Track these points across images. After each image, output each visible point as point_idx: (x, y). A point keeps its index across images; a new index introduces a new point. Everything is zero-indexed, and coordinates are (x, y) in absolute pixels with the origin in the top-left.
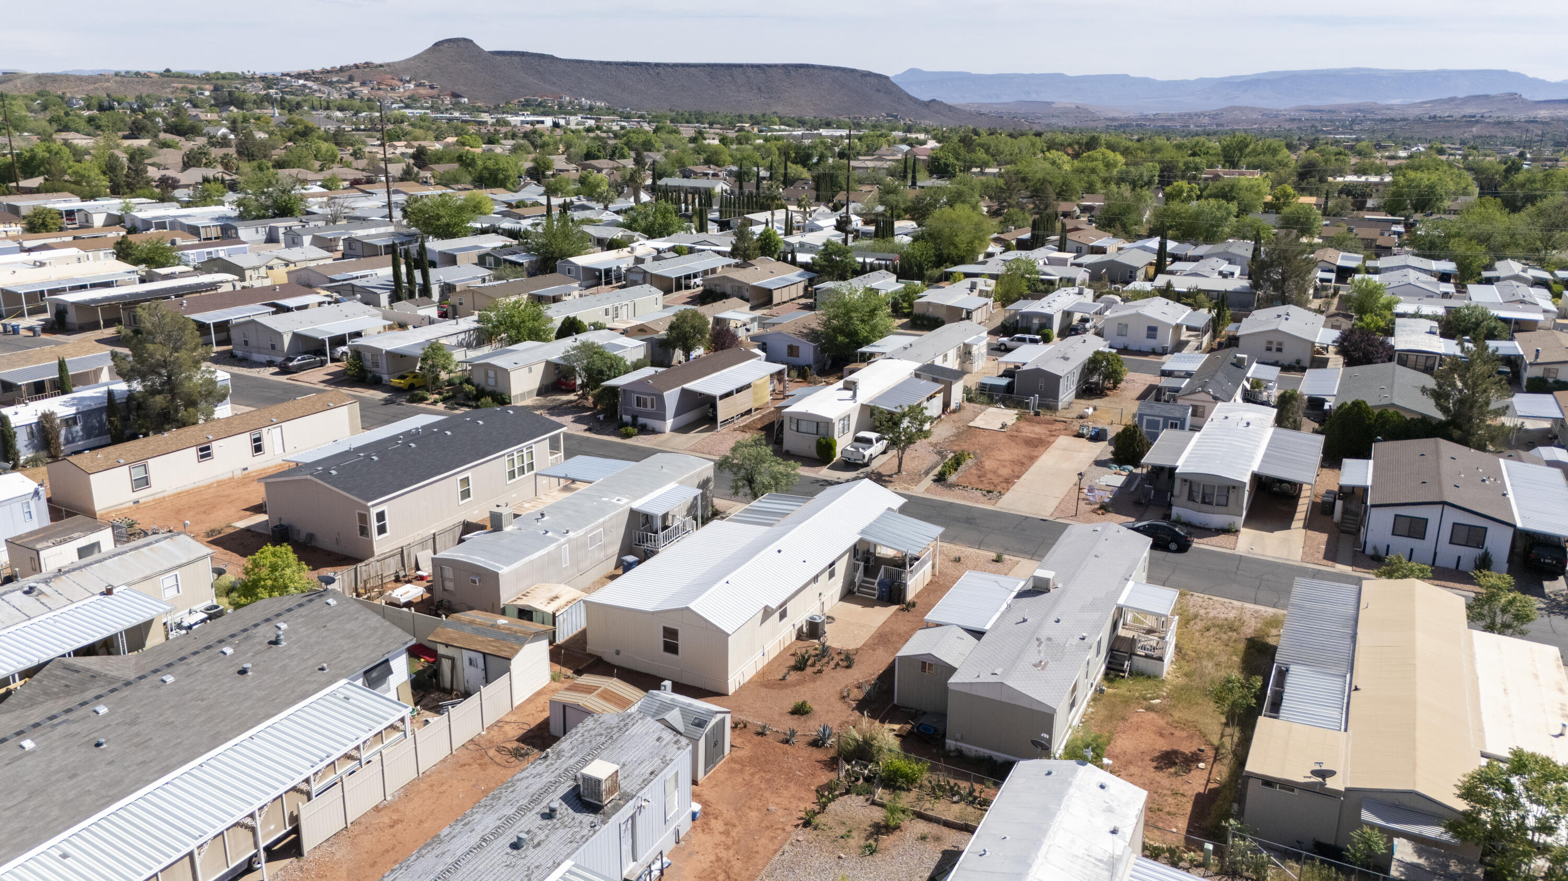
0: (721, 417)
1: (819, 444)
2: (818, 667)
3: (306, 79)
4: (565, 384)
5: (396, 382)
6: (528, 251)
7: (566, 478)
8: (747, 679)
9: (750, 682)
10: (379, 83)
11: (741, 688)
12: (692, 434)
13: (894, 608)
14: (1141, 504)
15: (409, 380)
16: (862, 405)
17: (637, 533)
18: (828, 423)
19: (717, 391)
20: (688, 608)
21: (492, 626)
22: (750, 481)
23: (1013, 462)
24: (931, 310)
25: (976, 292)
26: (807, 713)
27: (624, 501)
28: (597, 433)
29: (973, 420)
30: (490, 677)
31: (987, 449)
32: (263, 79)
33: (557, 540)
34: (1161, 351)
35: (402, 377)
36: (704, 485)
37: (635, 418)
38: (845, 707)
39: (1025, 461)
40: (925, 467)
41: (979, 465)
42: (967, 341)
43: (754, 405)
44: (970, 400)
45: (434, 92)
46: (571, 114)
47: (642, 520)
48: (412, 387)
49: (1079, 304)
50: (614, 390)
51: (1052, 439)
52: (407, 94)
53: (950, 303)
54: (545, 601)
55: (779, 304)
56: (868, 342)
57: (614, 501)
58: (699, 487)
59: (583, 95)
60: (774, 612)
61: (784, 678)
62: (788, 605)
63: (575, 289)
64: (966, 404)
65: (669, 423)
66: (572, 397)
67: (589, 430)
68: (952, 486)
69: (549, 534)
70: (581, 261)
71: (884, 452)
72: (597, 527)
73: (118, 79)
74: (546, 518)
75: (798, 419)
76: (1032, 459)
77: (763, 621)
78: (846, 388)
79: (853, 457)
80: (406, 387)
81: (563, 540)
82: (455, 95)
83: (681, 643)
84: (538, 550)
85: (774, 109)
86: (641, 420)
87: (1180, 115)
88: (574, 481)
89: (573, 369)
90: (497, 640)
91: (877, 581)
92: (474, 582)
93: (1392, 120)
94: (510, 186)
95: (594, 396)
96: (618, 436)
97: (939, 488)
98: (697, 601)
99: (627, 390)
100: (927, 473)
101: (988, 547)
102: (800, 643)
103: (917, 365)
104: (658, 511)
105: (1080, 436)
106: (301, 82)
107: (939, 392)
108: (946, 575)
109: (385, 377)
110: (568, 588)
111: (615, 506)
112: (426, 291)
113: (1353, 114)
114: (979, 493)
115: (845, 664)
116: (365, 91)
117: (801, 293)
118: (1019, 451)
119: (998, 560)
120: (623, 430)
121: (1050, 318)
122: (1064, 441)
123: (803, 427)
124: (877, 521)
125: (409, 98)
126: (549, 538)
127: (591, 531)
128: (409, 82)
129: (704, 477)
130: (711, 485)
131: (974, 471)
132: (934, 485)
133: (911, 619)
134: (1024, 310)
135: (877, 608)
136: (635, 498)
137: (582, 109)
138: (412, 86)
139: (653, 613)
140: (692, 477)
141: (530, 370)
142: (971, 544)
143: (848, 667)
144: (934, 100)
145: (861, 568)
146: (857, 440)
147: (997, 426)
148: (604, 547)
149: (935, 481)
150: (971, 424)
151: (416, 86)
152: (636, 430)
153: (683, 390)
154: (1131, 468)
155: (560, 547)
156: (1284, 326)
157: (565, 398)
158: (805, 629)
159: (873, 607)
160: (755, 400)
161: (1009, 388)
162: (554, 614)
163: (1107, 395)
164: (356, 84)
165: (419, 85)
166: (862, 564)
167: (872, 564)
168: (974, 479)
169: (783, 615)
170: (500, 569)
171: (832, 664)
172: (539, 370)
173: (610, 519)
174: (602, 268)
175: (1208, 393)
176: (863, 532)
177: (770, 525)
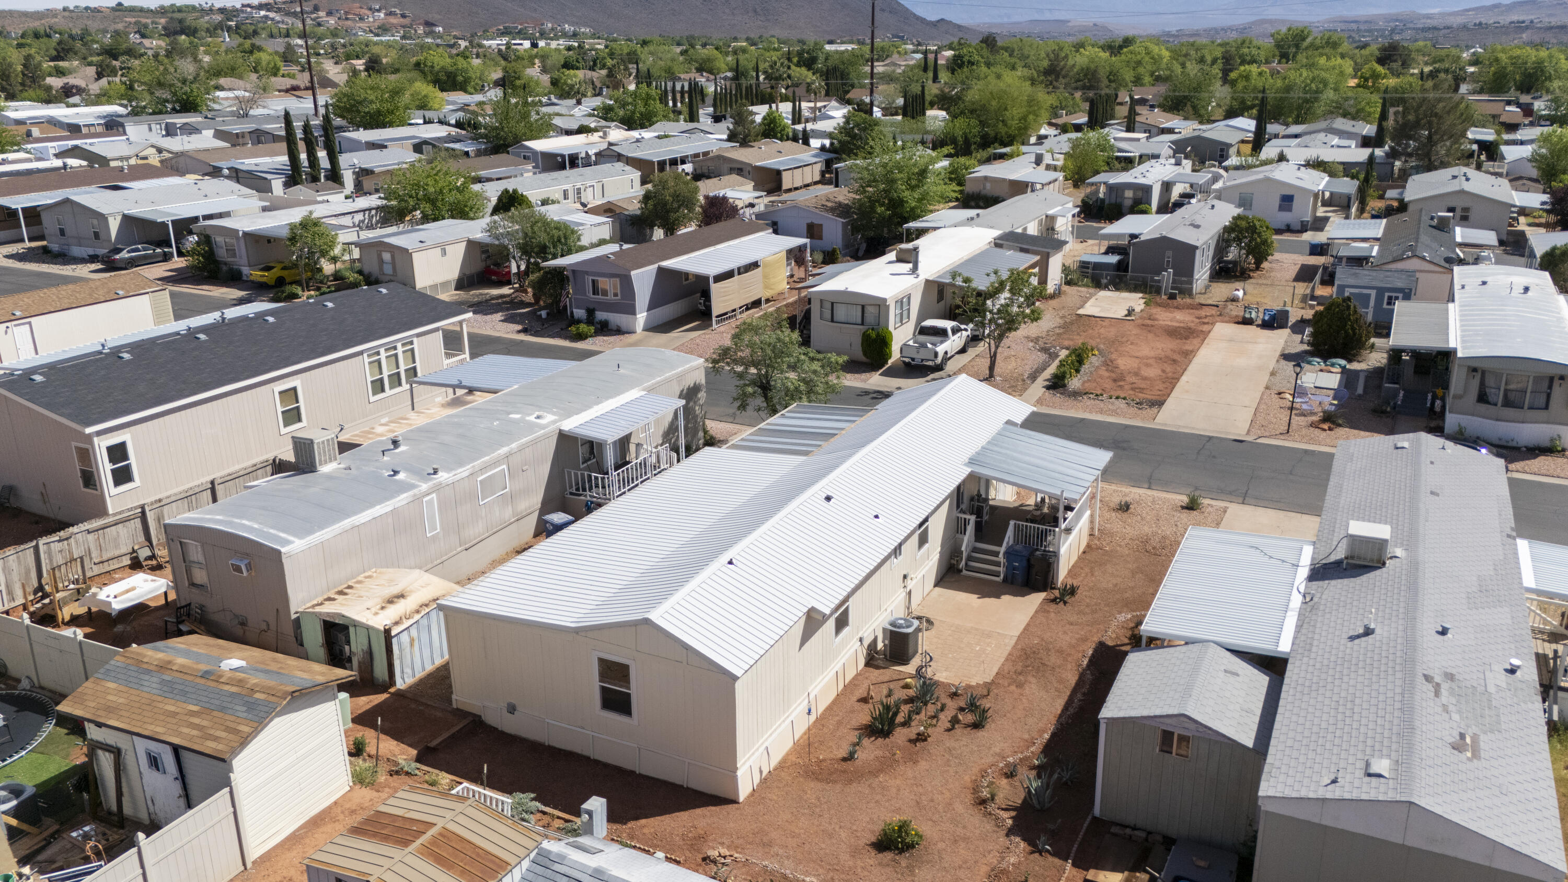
0: (717, 309)
1: (866, 338)
2: (917, 727)
3: (268, 10)
4: (495, 273)
5: (257, 275)
6: (475, 138)
7: (460, 386)
8: (775, 760)
9: (781, 766)
10: (346, 13)
11: (764, 781)
12: (675, 334)
13: (1037, 598)
14: (1384, 412)
15: (276, 272)
16: (928, 282)
17: (573, 475)
18: (880, 304)
19: (711, 270)
20: (647, 621)
21: (206, 675)
22: (765, 387)
23: (1159, 359)
24: (988, 186)
25: (1043, 166)
26: (911, 846)
27: (549, 418)
28: (536, 334)
29: (1082, 307)
30: (194, 793)
31: (1114, 342)
32: (222, 10)
33: (413, 486)
34: (1299, 228)
35: (268, 269)
36: (690, 394)
37: (591, 312)
38: (989, 826)
39: (1176, 357)
40: (1027, 371)
41: (1109, 364)
42: (1050, 212)
43: (765, 294)
44: (1069, 283)
45: (406, 21)
46: (552, 39)
47: (582, 451)
48: (280, 282)
49: (1179, 174)
50: (559, 275)
51: (1205, 328)
52: (376, 24)
53: (1012, 178)
54: (374, 603)
55: (789, 190)
56: (915, 215)
57: (532, 418)
58: (681, 396)
59: (567, 22)
60: (825, 618)
61: (850, 758)
62: (850, 603)
63: (528, 171)
64: (1065, 288)
65: (641, 317)
66: (506, 290)
67: (525, 331)
68: (1076, 394)
69: (401, 476)
70: (539, 145)
71: (963, 351)
72: (496, 463)
73: (67, 14)
74: (402, 448)
75: (833, 301)
76: (1188, 355)
77: (806, 637)
78: (900, 260)
79: (918, 357)
80: (272, 283)
81: (424, 487)
82: (428, 24)
83: (637, 689)
84: (372, 505)
85: (772, 33)
86: (601, 315)
87: (1205, 30)
88: (471, 391)
89: (506, 248)
90: (206, 711)
91: (1002, 550)
92: (238, 569)
93: (1435, 28)
94: (469, 89)
95: (533, 285)
96: (565, 338)
97: (1058, 398)
98: (666, 605)
99: (577, 272)
100: (1033, 377)
101: (1166, 485)
102: (875, 674)
103: (996, 233)
104: (609, 435)
105: (1247, 322)
106: (263, 13)
107: (1033, 266)
108: (1111, 535)
109: (245, 270)
110: (428, 577)
111: (532, 427)
112: (335, 176)
113: (1392, 24)
114: (1121, 404)
115: (969, 718)
116: (332, 21)
117: (817, 178)
118: (1166, 346)
119: (1192, 506)
120: (573, 329)
121: (1147, 189)
122: (1223, 330)
123: (841, 313)
124: (993, 442)
125: (379, 28)
126: (401, 482)
127: (483, 470)
128: (379, 11)
129: (689, 382)
130: (702, 395)
131: (1103, 372)
132: (1048, 394)
133: (1074, 618)
134: (1111, 181)
135: (1006, 598)
136: (568, 415)
137: (565, 35)
138: (382, 15)
139: (577, 631)
140: (668, 381)
141: (444, 253)
142: (1136, 483)
143: (977, 726)
144: (942, 20)
145: (970, 529)
146: (924, 331)
147: (1121, 313)
148: (512, 498)
149: (1048, 388)
150: (1081, 312)
151: (386, 14)
152: (592, 329)
153: (661, 270)
154: (1343, 362)
155: (418, 499)
156: (1468, 187)
157: (495, 292)
158: (880, 645)
159: (998, 596)
160: (767, 287)
161: (1121, 267)
162: (387, 632)
163: (1250, 277)
164: (322, 14)
165: (390, 14)
166: (973, 518)
167: (986, 518)
168: (1108, 385)
169: (842, 622)
170: (287, 542)
171: (945, 718)
172: (458, 252)
173: (521, 449)
174: (566, 153)
175: (1424, 258)
176: (972, 462)
177: (806, 453)
